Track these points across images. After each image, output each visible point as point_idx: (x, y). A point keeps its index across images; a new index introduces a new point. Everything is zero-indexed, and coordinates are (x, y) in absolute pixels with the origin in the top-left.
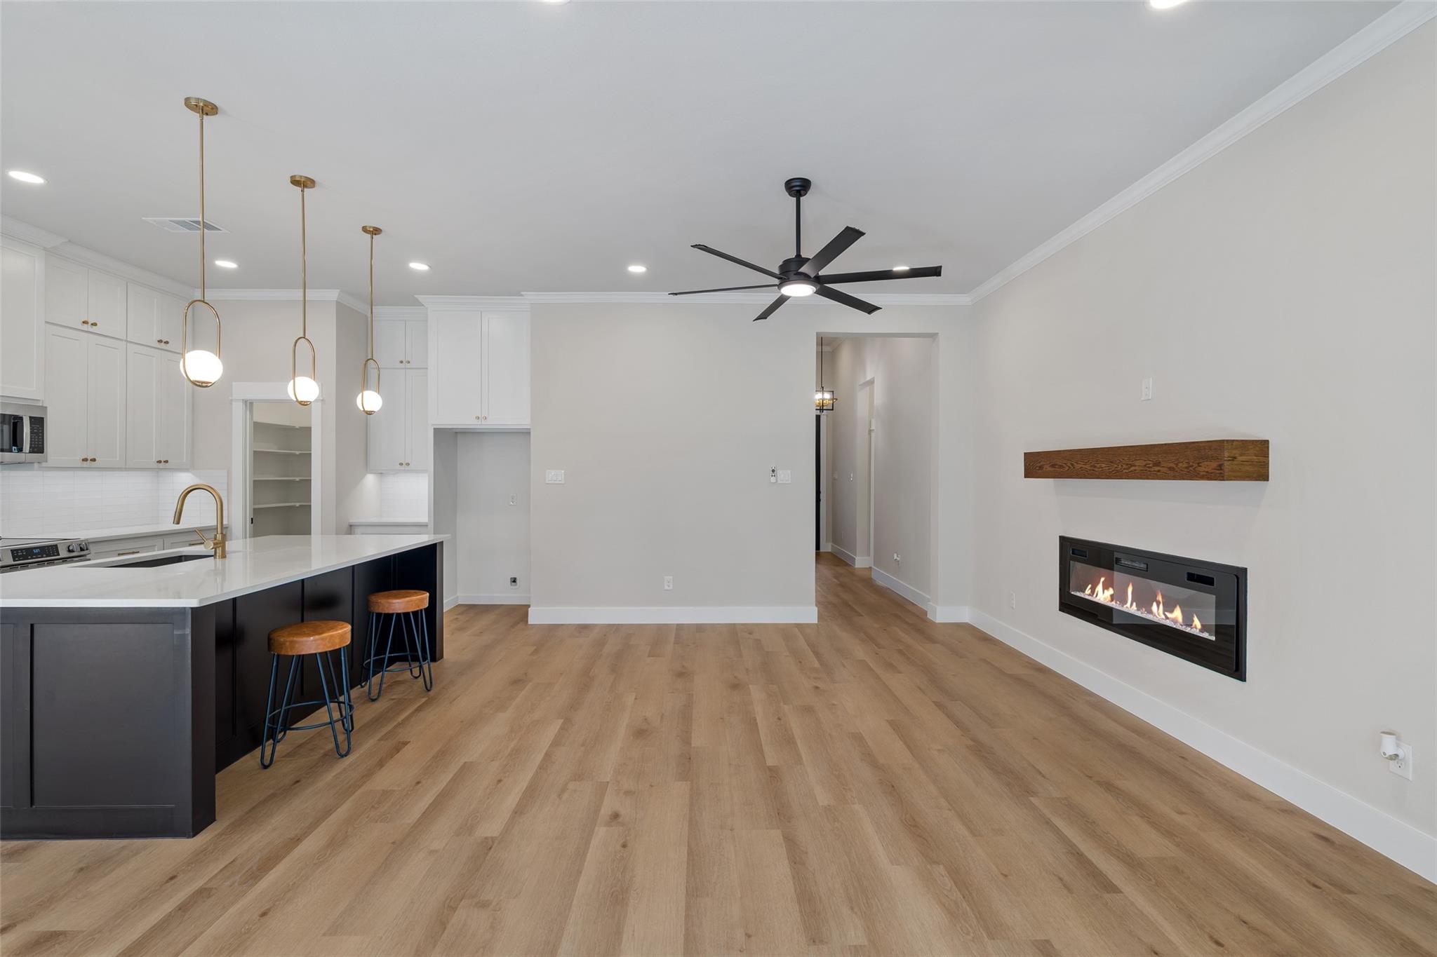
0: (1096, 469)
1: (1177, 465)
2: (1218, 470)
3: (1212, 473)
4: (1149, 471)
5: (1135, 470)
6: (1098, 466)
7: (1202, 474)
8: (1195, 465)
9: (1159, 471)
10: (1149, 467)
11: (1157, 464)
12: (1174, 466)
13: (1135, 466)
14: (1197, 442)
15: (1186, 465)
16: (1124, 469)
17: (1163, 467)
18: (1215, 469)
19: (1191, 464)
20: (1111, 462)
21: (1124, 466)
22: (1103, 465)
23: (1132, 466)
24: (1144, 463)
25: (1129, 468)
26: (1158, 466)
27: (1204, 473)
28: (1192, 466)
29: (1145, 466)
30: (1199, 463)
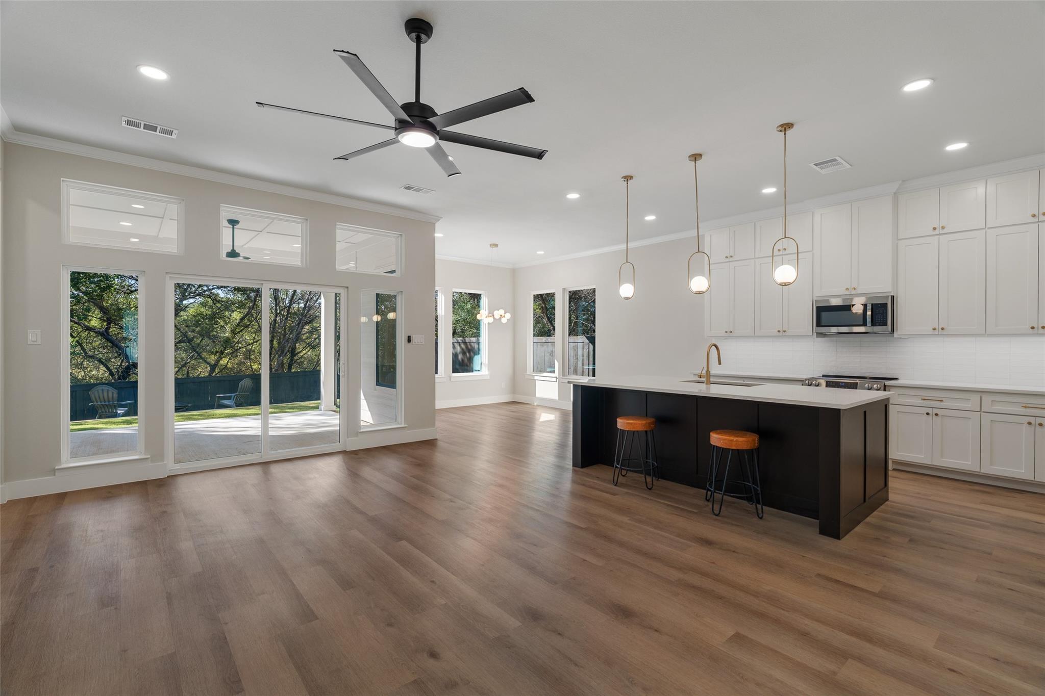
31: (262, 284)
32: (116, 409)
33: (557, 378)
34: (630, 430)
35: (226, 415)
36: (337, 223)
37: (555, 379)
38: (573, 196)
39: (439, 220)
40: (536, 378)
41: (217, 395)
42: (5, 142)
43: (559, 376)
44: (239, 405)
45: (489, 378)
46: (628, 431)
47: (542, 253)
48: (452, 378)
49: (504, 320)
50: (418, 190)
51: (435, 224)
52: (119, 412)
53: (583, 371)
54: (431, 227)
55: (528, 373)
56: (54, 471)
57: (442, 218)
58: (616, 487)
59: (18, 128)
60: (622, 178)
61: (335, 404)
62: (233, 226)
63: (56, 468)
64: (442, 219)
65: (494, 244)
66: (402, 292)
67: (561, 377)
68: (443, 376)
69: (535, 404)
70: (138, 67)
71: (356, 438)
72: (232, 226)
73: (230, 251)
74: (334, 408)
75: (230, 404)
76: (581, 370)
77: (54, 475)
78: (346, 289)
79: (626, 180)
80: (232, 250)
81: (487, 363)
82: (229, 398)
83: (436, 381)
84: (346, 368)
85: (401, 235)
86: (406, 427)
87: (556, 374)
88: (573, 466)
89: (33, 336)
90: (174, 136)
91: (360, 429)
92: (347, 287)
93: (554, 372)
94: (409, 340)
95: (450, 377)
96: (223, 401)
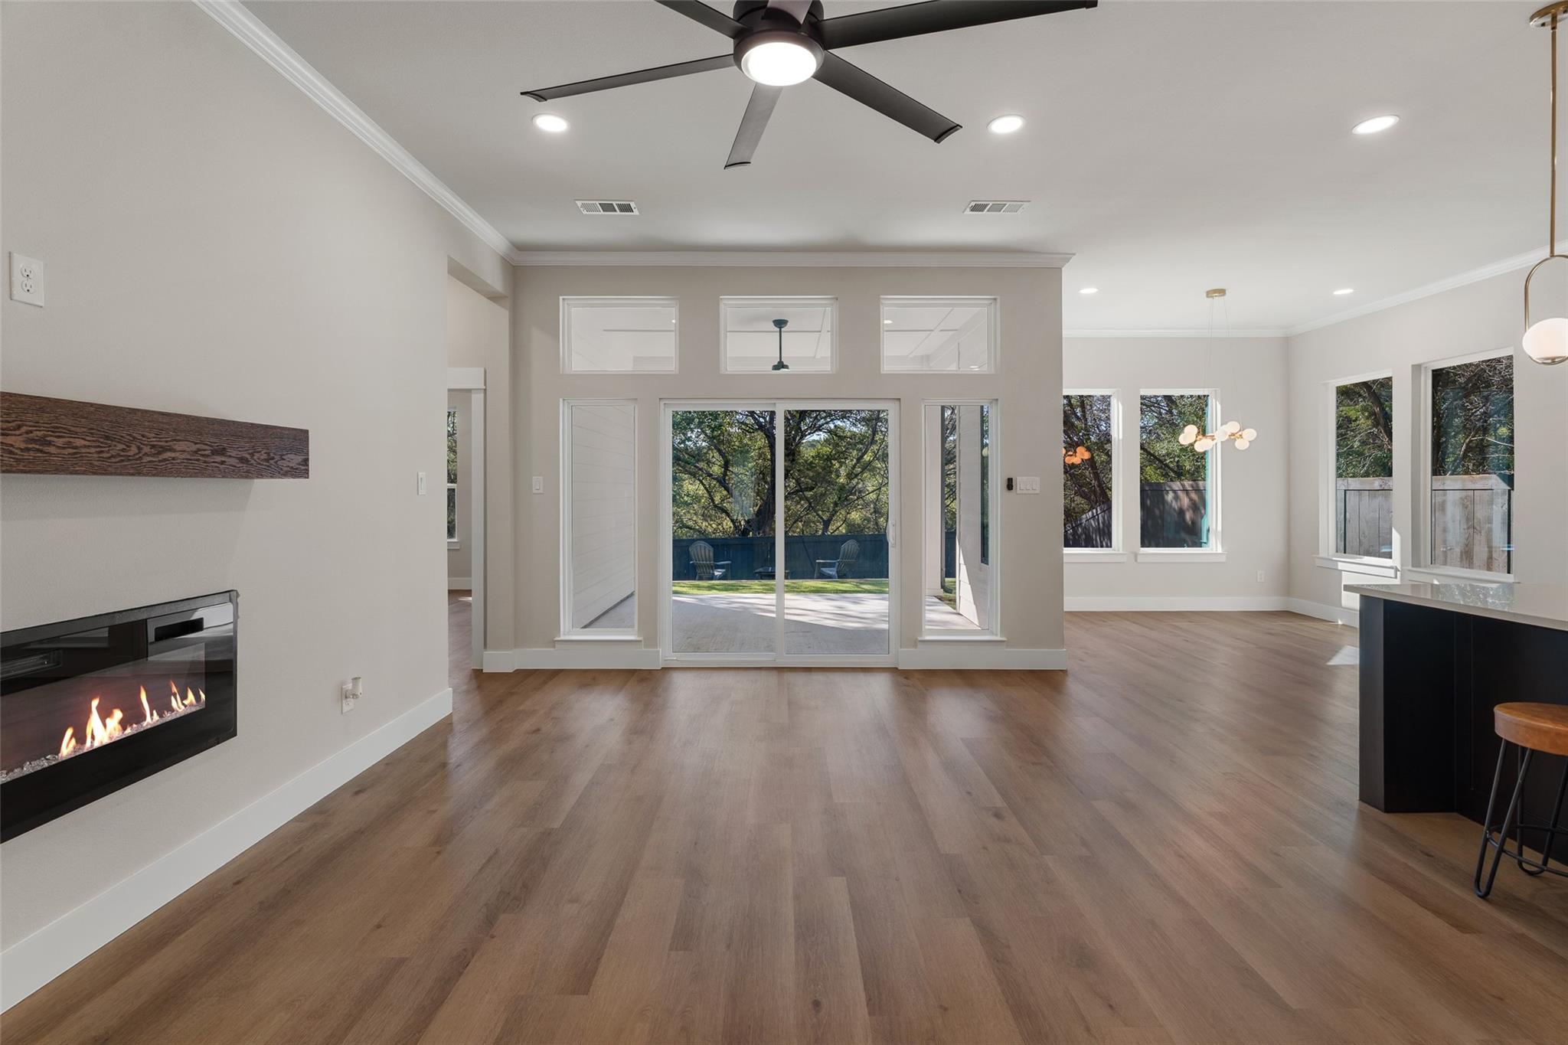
0: (52, 450)
1: (252, 455)
2: (302, 465)
3: (297, 469)
4: (205, 462)
5: (174, 459)
6: (60, 442)
7: (285, 469)
8: (277, 458)
9: (223, 463)
10: (203, 455)
11: (222, 452)
12: (248, 457)
13: (174, 451)
14: (280, 428)
15: (265, 456)
16: (146, 454)
17: (230, 456)
18: (299, 464)
19: (272, 455)
20: (107, 438)
21: (146, 449)
22: (79, 442)
23: (165, 450)
24: (194, 447)
25: (159, 453)
26: (223, 454)
27: (288, 469)
28: (273, 458)
29: (196, 452)
30: (281, 455)
31: (775, 404)
32: (713, 571)
33: (1397, 570)
34: (1537, 748)
35: (813, 589)
36: (882, 297)
37: (1393, 571)
38: (1375, 125)
39: (1068, 260)
40: (1341, 566)
41: (817, 561)
42: (514, 267)
43: (1402, 565)
44: (842, 576)
45: (1223, 559)
46: (1533, 751)
47: (1348, 291)
48: (1139, 557)
49: (1242, 444)
50: (997, 208)
51: (1061, 269)
52: (716, 573)
53: (1490, 558)
54: (1052, 275)
55: (1321, 555)
56: (553, 643)
57: (1074, 254)
58: (1483, 906)
59: (520, 247)
60: (1532, 18)
61: (943, 587)
62: (780, 328)
63: (556, 639)
64: (1074, 257)
65: (1215, 291)
66: (997, 400)
67: (1410, 568)
68: (1121, 552)
69: (1340, 623)
70: (535, 119)
71: (914, 649)
72: (778, 329)
73: (776, 364)
74: (941, 592)
75: (831, 573)
76: (1485, 555)
77: (554, 647)
78: (897, 403)
79: (1548, 19)
80: (779, 362)
81: (1219, 528)
82: (831, 565)
83: (1065, 561)
84: (898, 533)
85: (995, 299)
86: (1004, 641)
87: (1396, 561)
88: (1362, 799)
89: (537, 483)
90: (636, 212)
91: (921, 636)
92: (899, 399)
93: (1389, 555)
94: (1010, 485)
95: (1136, 555)
96: (823, 569)
